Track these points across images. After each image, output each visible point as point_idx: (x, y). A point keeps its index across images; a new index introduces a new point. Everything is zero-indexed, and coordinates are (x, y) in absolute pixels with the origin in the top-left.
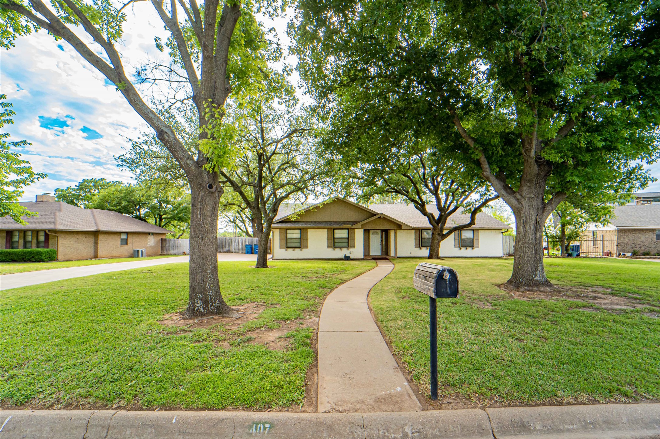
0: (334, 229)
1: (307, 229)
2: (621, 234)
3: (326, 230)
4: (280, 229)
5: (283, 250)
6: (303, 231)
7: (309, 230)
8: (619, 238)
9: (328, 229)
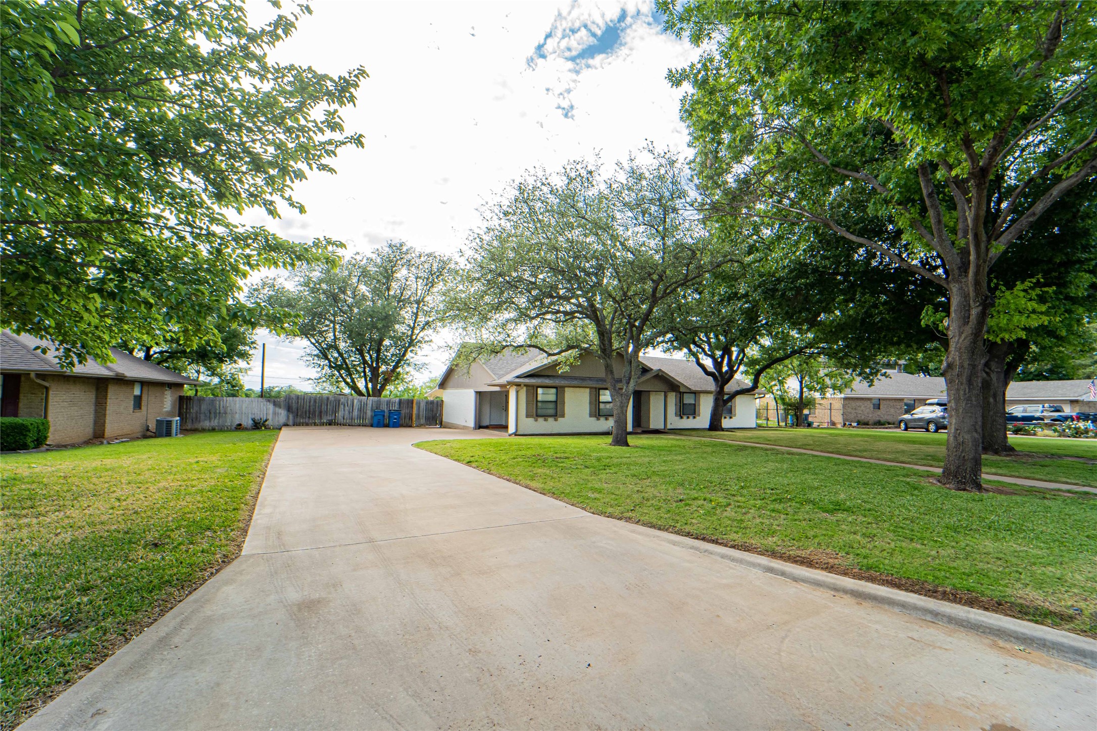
0: (600, 389)
1: (564, 387)
2: (847, 402)
3: (588, 390)
4: (526, 385)
5: (531, 420)
6: (560, 390)
7: (566, 389)
8: (844, 406)
9: (591, 388)
